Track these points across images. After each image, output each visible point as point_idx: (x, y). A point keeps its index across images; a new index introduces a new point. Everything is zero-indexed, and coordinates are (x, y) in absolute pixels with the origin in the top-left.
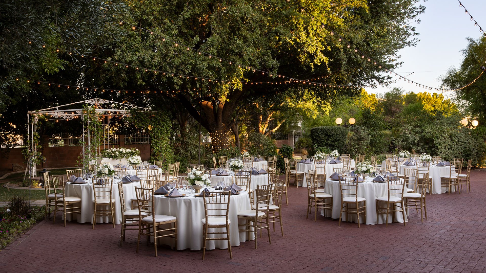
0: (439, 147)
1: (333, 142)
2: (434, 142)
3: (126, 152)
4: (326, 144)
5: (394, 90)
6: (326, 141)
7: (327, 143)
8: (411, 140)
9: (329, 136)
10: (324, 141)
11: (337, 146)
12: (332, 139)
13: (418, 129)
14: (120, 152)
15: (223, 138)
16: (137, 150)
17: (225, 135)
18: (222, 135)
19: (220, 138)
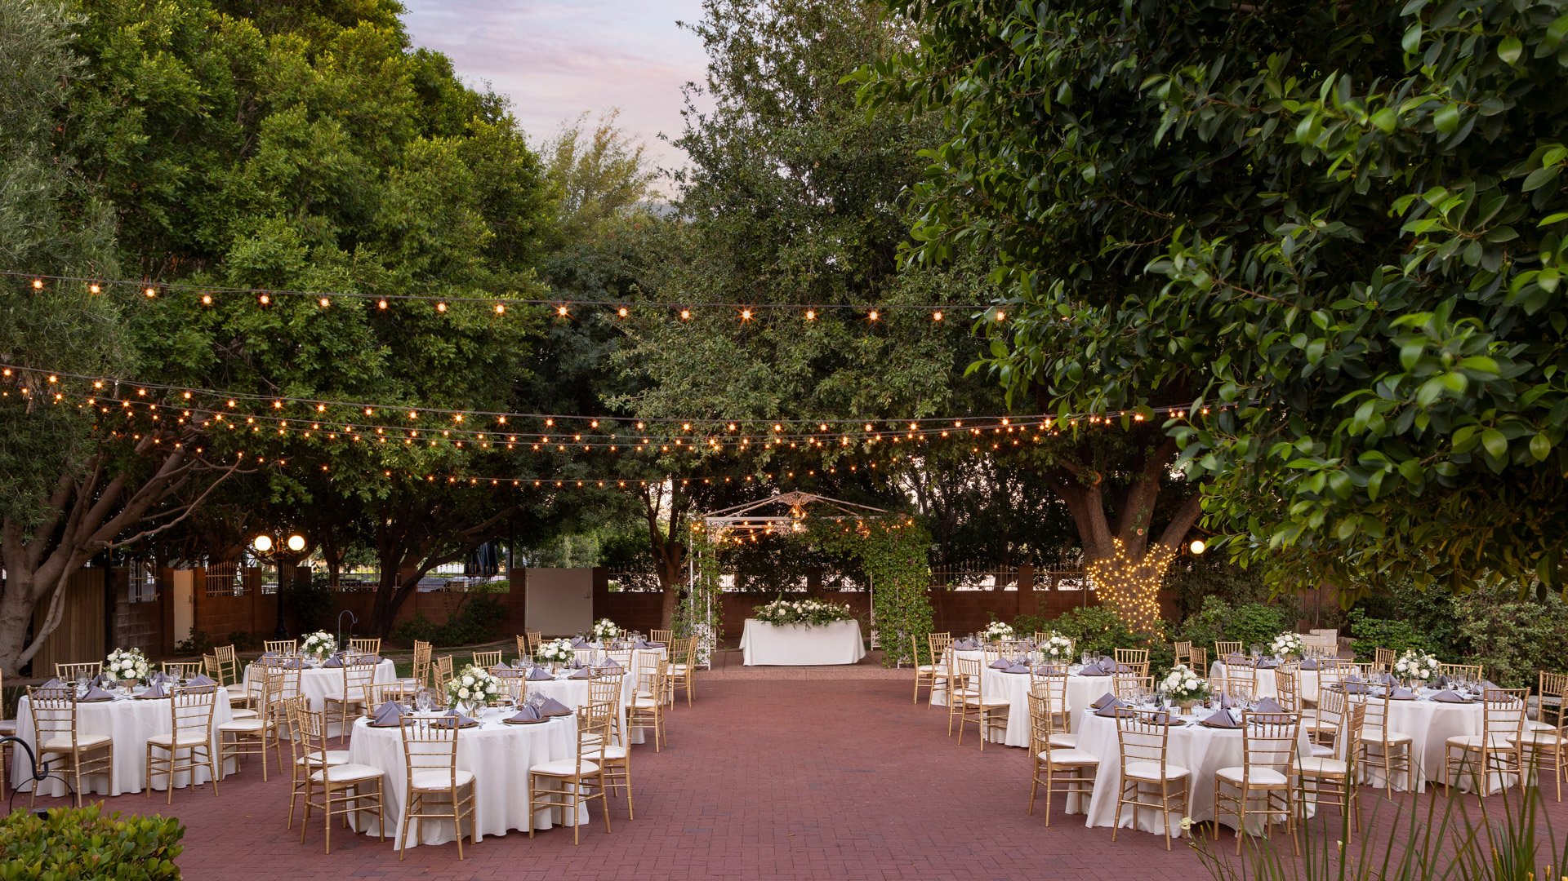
3: (806, 611)
14: (789, 610)
15: (1116, 581)
16: (848, 606)
17: (1123, 573)
18: (1111, 573)
19: (1106, 581)
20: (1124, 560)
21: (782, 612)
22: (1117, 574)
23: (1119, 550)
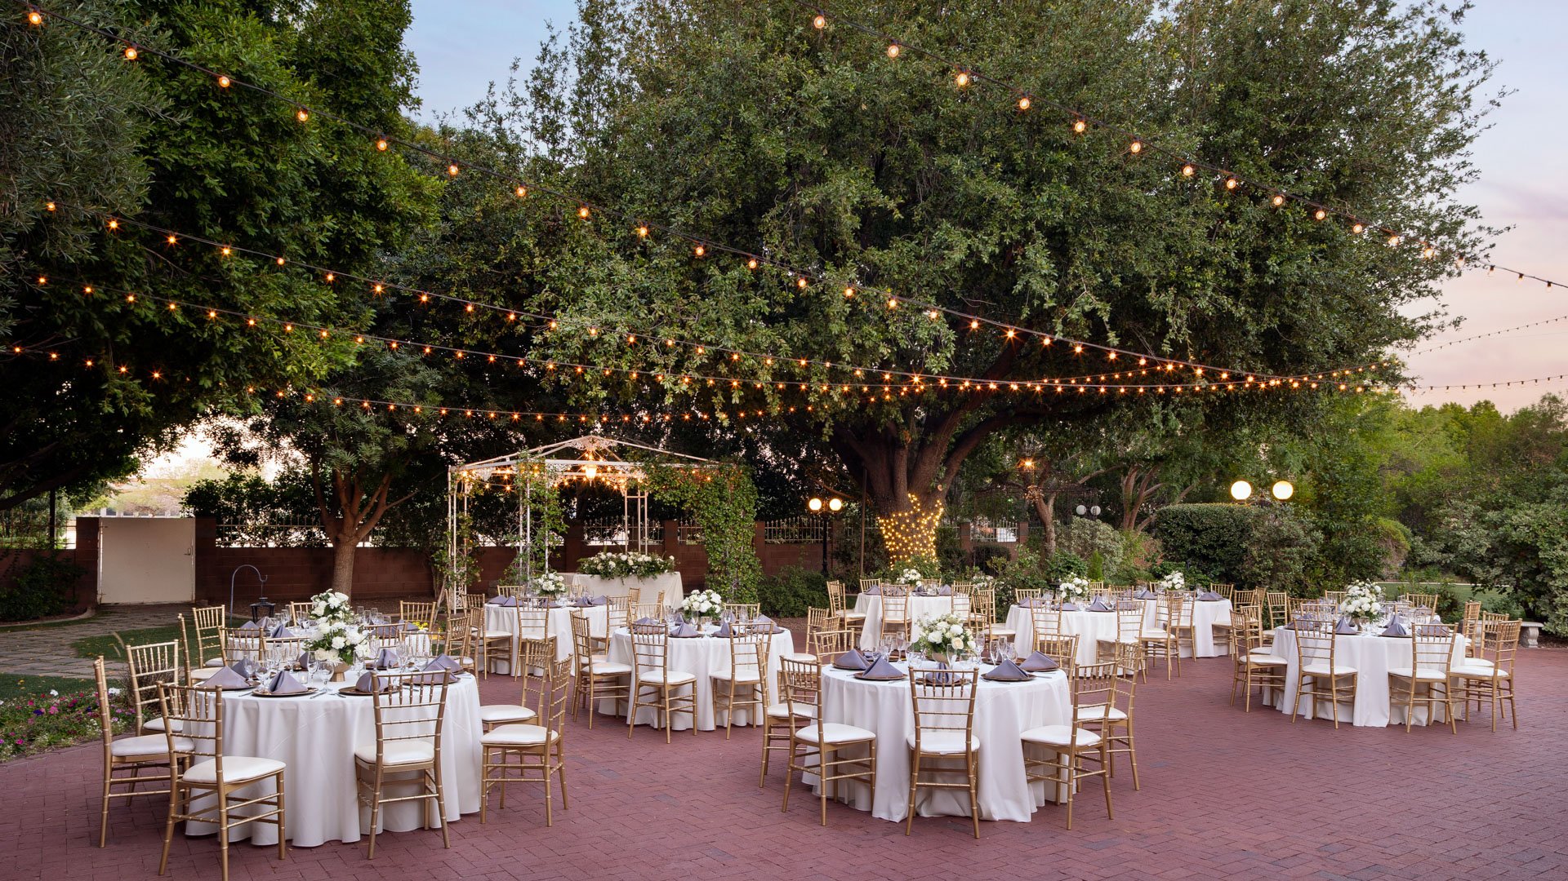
0: (1557, 571)
1: (1211, 547)
2: (1541, 555)
3: (636, 563)
4: (1191, 553)
5: (1543, 401)
6: (1188, 546)
7: (1193, 550)
8: (1466, 547)
9: (1197, 532)
10: (1182, 546)
11: (1221, 560)
12: (1205, 539)
13: (1492, 515)
14: (619, 562)
15: (912, 532)
16: (672, 558)
17: (918, 525)
18: (908, 525)
19: (903, 533)
20: (920, 513)
21: (612, 564)
22: (913, 525)
23: (915, 504)
